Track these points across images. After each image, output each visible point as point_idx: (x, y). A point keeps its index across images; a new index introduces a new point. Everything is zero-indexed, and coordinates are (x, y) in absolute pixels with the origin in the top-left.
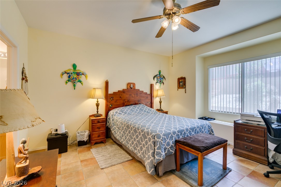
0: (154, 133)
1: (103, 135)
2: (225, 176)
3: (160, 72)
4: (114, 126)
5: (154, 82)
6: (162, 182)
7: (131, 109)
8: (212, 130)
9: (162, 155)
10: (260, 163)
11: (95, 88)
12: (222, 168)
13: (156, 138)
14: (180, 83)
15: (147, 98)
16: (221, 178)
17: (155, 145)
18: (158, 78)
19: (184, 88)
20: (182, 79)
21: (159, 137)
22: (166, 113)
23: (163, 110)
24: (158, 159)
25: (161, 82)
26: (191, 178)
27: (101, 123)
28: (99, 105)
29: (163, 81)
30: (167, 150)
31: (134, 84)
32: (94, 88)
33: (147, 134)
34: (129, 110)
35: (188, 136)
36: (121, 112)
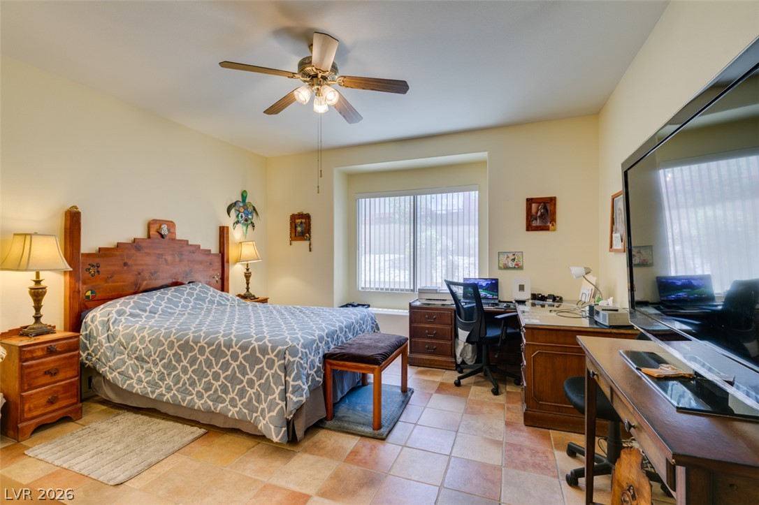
0: (281, 346)
1: (67, 394)
2: (407, 403)
3: (245, 195)
4: (117, 358)
5: (229, 221)
6: (305, 451)
7: (168, 298)
8: (377, 325)
9: (305, 391)
10: (446, 369)
11: (31, 235)
12: (400, 391)
13: (288, 356)
14: (296, 227)
15: (210, 264)
16: (404, 405)
17: (288, 372)
18: (240, 212)
19: (305, 240)
20: (302, 218)
21: (294, 352)
22: (265, 301)
23: (254, 296)
24: (297, 402)
25: (248, 222)
26: (360, 424)
27: (61, 353)
28: (45, 293)
29: (253, 221)
30: (310, 378)
31: (171, 225)
32: (25, 235)
33: (259, 353)
34: (163, 303)
35: (342, 342)
36: (138, 311)
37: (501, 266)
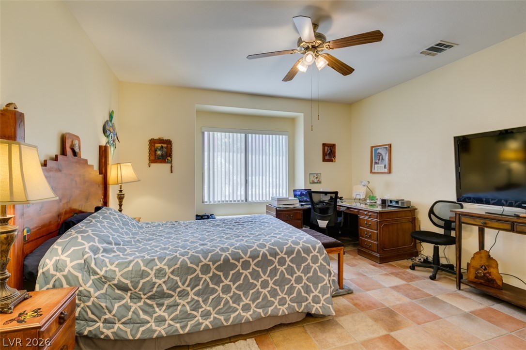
3: (112, 115)
14: (156, 151)
15: (99, 186)
18: (111, 132)
19: (167, 163)
25: (115, 143)
31: (79, 140)
33: (304, 253)
37: (311, 181)
